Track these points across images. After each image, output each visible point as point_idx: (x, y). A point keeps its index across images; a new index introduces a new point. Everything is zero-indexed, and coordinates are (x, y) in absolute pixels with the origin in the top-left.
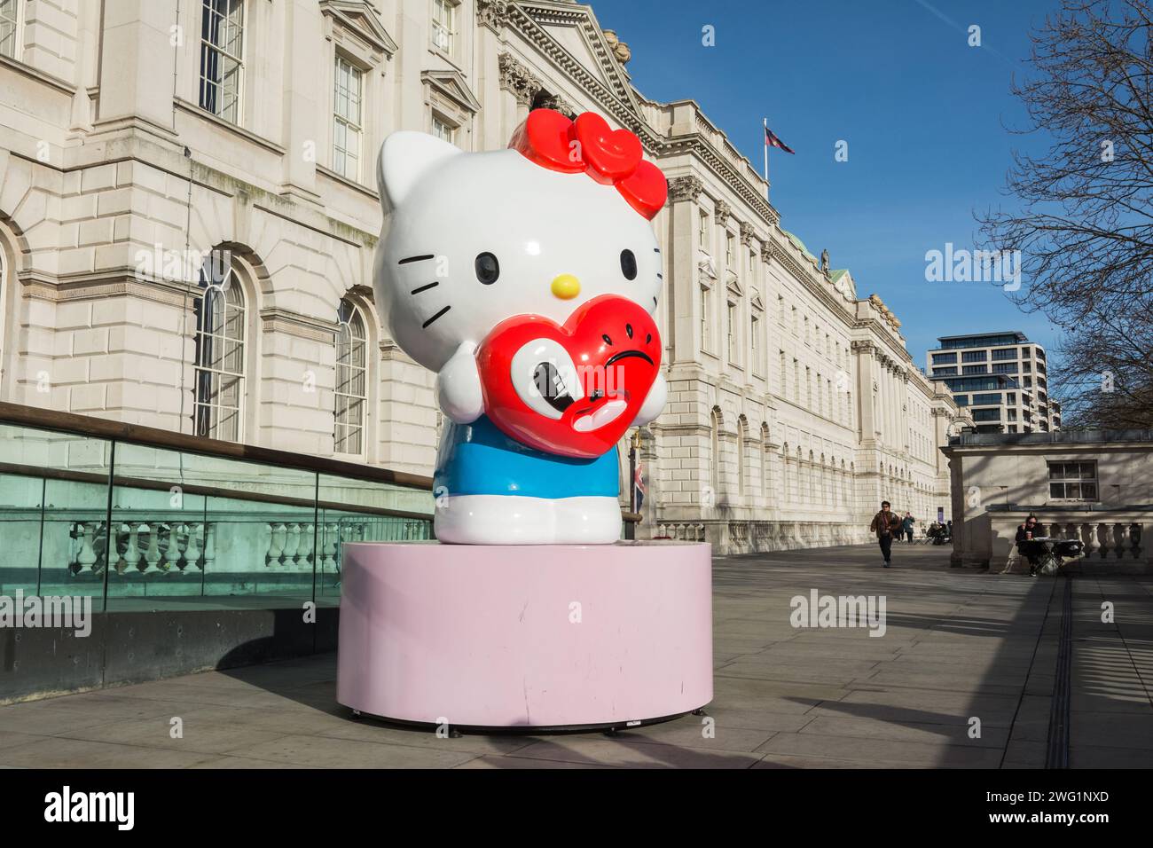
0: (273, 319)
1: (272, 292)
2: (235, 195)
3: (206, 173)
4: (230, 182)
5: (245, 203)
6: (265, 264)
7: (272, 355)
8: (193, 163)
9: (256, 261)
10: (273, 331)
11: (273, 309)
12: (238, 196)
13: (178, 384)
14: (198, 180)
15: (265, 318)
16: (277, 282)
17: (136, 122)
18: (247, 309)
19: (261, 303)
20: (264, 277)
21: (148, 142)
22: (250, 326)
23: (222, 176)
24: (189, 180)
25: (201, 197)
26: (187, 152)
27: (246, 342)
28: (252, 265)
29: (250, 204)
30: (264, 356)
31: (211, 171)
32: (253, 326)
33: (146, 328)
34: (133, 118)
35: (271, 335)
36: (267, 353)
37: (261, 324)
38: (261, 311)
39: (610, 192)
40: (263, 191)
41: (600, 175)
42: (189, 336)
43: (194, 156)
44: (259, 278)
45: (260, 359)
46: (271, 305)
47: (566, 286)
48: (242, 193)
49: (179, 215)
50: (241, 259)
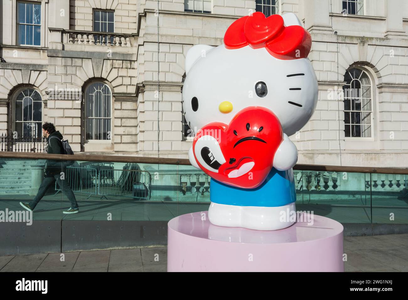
0: (382, 88)
1: (381, 77)
2: (359, 43)
3: (344, 38)
4: (356, 39)
5: (364, 45)
6: (376, 67)
7: (382, 102)
8: (338, 36)
9: (372, 66)
10: (382, 93)
11: (381, 84)
12: (360, 43)
13: (337, 119)
14: (341, 42)
15: (379, 88)
16: (382, 73)
17: (314, 28)
18: (372, 85)
19: (377, 82)
20: (377, 72)
21: (317, 34)
22: (373, 92)
23: (352, 37)
24: (337, 43)
25: (343, 48)
26: (336, 32)
27: (372, 98)
28: (372, 68)
29: (366, 45)
30: (380, 103)
31: (346, 37)
32: (374, 92)
33: (322, 100)
34: (312, 26)
35: (381, 94)
36: (381, 101)
37: (378, 91)
38: (377, 85)
40: (373, 38)
42: (341, 101)
43: (338, 34)
44: (375, 72)
45: (378, 104)
46: (381, 82)
47: (226, 107)
48: (362, 41)
49: (333, 57)
50: (366, 67)
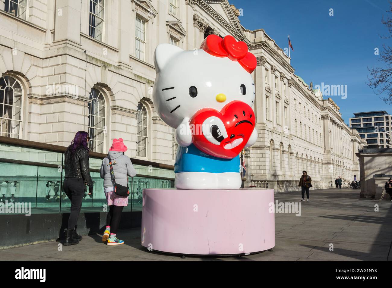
0: (115, 110)
1: (115, 100)
2: (102, 66)
3: (92, 59)
4: (100, 62)
5: (105, 69)
6: (112, 90)
7: (115, 122)
8: (87, 55)
9: (109, 89)
10: (115, 114)
11: (115, 106)
12: (103, 67)
14: (89, 61)
15: (112, 109)
16: (116, 97)
17: (68, 42)
18: (106, 106)
19: (111, 104)
20: (112, 95)
21: (71, 48)
22: (107, 112)
23: (97, 60)
24: (86, 61)
25: (90, 67)
26: (85, 52)
27: (106, 118)
28: (108, 91)
29: (107, 70)
30: (112, 123)
31: (93, 58)
32: (108, 112)
33: (71, 113)
34: (66, 40)
35: (114, 115)
36: (113, 121)
37: (111, 112)
38: (111, 107)
39: (236, 63)
40: (111, 65)
41: (233, 58)
42: (86, 116)
43: (87, 53)
44: (110, 95)
45: (111, 124)
46: (114, 105)
47: (221, 98)
48: (104, 65)
49: (82, 74)
50: (104, 89)
